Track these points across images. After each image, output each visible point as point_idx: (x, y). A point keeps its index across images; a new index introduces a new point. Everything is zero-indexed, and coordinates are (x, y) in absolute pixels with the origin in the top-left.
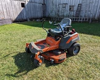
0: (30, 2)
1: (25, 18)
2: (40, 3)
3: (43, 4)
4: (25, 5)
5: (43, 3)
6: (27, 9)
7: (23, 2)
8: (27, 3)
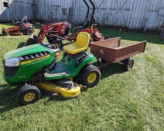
0: (14, 1)
1: (9, 19)
2: (28, 3)
3: (32, 5)
4: (9, 4)
5: (32, 3)
6: (11, 9)
7: (6, 1)
8: (10, 2)
